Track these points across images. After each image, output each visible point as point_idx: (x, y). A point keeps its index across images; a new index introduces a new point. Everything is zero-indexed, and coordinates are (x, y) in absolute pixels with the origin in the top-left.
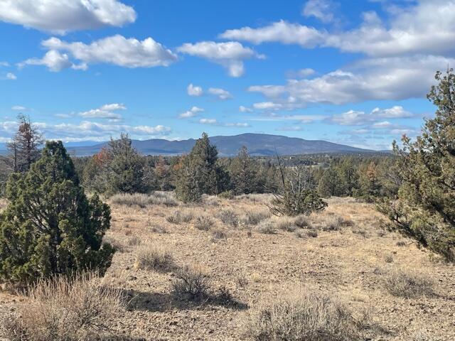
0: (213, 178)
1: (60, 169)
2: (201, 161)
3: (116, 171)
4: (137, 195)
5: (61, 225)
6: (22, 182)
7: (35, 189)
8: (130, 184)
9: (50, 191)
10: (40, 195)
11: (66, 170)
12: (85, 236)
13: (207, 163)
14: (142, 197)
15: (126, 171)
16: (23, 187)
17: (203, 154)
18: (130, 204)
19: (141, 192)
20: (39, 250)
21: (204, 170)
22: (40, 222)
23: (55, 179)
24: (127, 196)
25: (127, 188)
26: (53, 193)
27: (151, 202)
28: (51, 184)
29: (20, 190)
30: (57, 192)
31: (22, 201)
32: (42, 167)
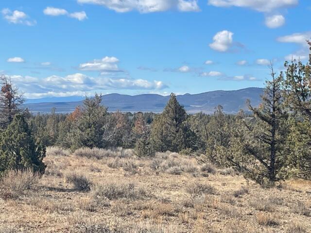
1: (21, 127)
3: (82, 130)
4: (95, 149)
5: (21, 153)
6: (4, 134)
7: (10, 137)
9: (17, 138)
10: (12, 140)
11: (25, 128)
12: (32, 159)
13: (175, 122)
14: (101, 151)
15: (89, 129)
16: (4, 136)
17: (171, 114)
18: (89, 156)
19: (100, 147)
20: (11, 164)
22: (13, 153)
23: (19, 132)
24: (87, 150)
27: (108, 155)
28: (17, 134)
29: (3, 137)
30: (20, 138)
31: (4, 142)
32: (13, 127)
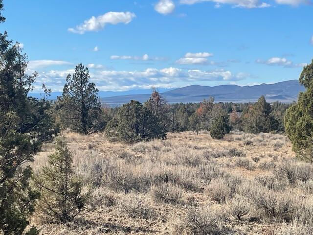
2: (261, 113)
13: (264, 114)
17: (262, 109)
21: (263, 119)
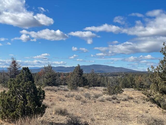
0: (81, 81)
2: (77, 75)
3: (47, 78)
4: (54, 87)
5: (27, 98)
6: (14, 82)
7: (18, 84)
8: (51, 83)
10: (20, 87)
11: (29, 78)
12: (36, 102)
13: (79, 75)
14: (56, 88)
15: (50, 78)
16: (14, 84)
17: (78, 72)
18: (51, 90)
19: (55, 86)
20: (19, 107)
21: (78, 78)
22: (20, 96)
23: (25, 81)
24: (50, 87)
25: (50, 84)
26: (25, 86)
27: (59, 90)
31: (14, 89)
32: (21, 76)
